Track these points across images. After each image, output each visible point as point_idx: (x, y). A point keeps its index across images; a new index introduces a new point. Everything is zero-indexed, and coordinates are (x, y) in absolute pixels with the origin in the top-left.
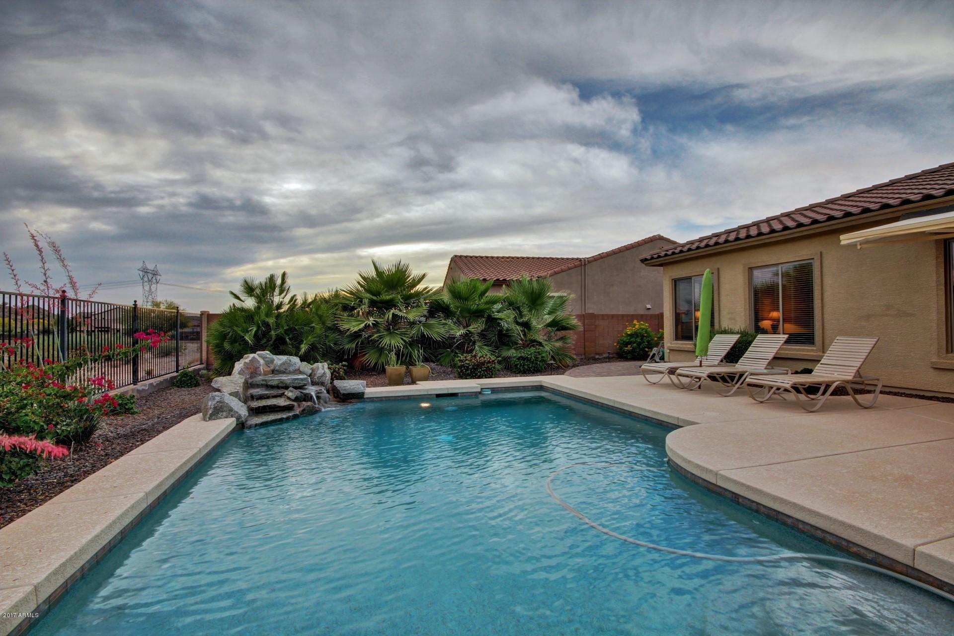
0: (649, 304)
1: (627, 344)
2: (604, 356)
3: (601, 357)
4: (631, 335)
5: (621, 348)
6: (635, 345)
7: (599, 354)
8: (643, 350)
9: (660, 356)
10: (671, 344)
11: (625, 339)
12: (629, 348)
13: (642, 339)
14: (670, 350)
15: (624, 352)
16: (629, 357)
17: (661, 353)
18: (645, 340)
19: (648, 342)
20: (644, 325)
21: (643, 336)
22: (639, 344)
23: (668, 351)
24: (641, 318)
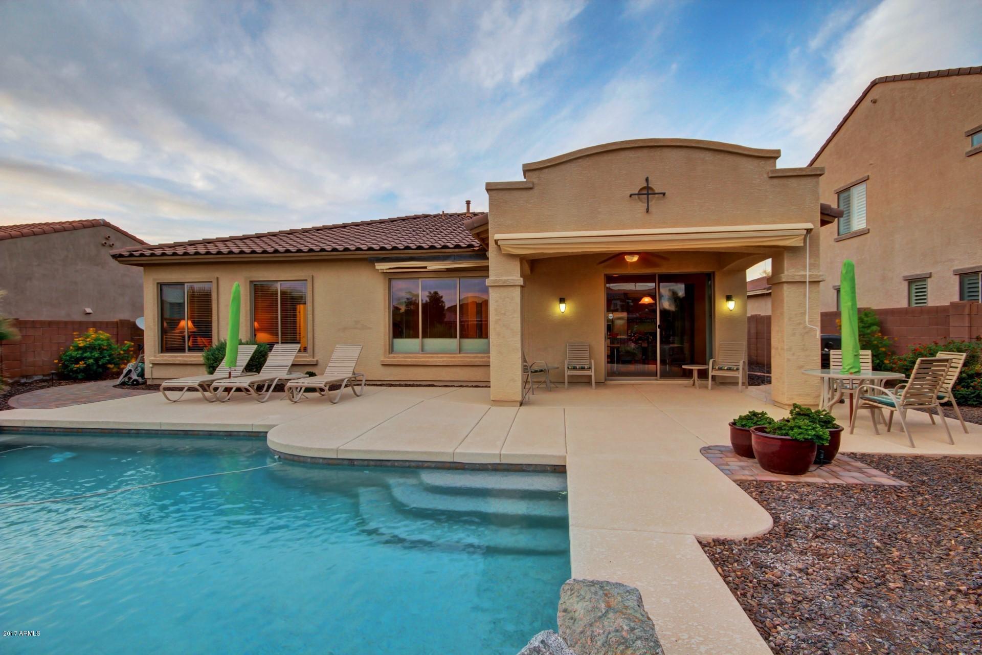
0: (88, 307)
1: (77, 361)
2: (36, 378)
3: (30, 381)
4: (84, 349)
5: (65, 366)
6: (91, 361)
7: (27, 377)
8: (104, 366)
9: (138, 372)
10: (155, 356)
11: (74, 354)
12: (82, 364)
13: (101, 353)
14: (153, 364)
15: (72, 370)
16: (80, 377)
17: (139, 369)
18: (106, 353)
19: (110, 355)
20: (104, 335)
21: (101, 349)
22: (97, 360)
23: (151, 365)
24: (98, 326)
